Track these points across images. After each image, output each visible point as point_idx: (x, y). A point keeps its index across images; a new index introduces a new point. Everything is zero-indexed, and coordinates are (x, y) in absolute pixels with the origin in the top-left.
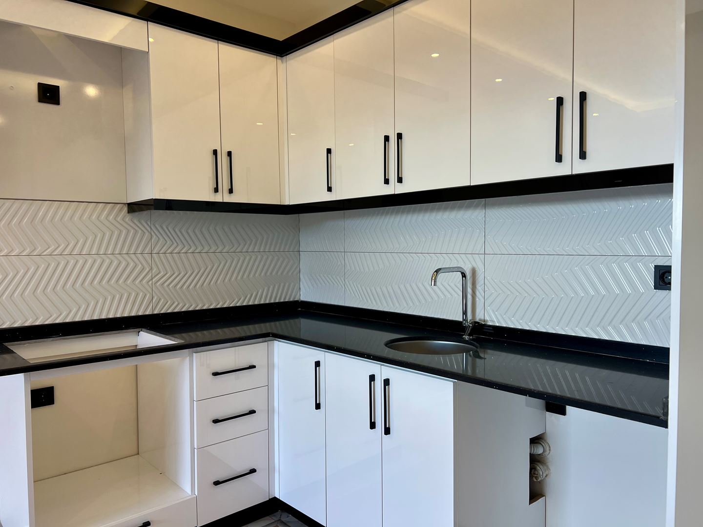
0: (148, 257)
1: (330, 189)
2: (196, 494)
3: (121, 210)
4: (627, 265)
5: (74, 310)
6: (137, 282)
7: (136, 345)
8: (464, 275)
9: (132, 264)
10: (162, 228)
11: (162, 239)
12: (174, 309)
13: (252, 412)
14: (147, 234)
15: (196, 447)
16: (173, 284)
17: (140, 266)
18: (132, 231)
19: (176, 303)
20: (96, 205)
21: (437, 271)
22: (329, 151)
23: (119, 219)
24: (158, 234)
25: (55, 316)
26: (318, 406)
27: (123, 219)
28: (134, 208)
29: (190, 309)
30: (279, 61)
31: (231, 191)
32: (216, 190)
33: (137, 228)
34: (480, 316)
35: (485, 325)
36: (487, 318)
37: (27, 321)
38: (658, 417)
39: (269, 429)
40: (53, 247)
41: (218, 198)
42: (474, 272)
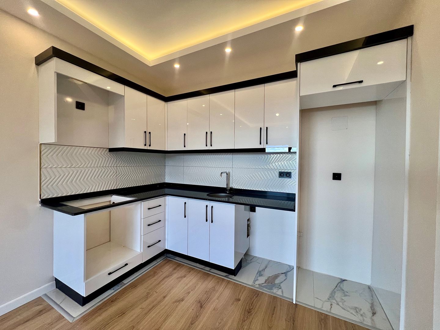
0: (115, 168)
1: (185, 146)
2: (142, 251)
3: (106, 151)
4: (272, 172)
5: (87, 188)
6: (111, 177)
7: (110, 201)
8: (227, 174)
9: (110, 171)
10: (121, 157)
11: (120, 161)
12: (124, 187)
13: (160, 221)
14: (115, 159)
15: (142, 235)
16: (124, 177)
17: (113, 171)
18: (110, 158)
19: (125, 185)
20: (94, 149)
21: (222, 173)
22: (185, 134)
23: (105, 154)
24: (119, 160)
25: (79, 191)
26: (185, 217)
27: (107, 154)
28: (111, 150)
29: (130, 187)
30: (165, 103)
31: (150, 145)
32: (145, 145)
33: (112, 157)
34: (231, 186)
35: (233, 188)
36: (233, 186)
37: (73, 192)
38: (293, 209)
39: (164, 226)
40: (80, 164)
41: (146, 148)
42: (229, 173)
